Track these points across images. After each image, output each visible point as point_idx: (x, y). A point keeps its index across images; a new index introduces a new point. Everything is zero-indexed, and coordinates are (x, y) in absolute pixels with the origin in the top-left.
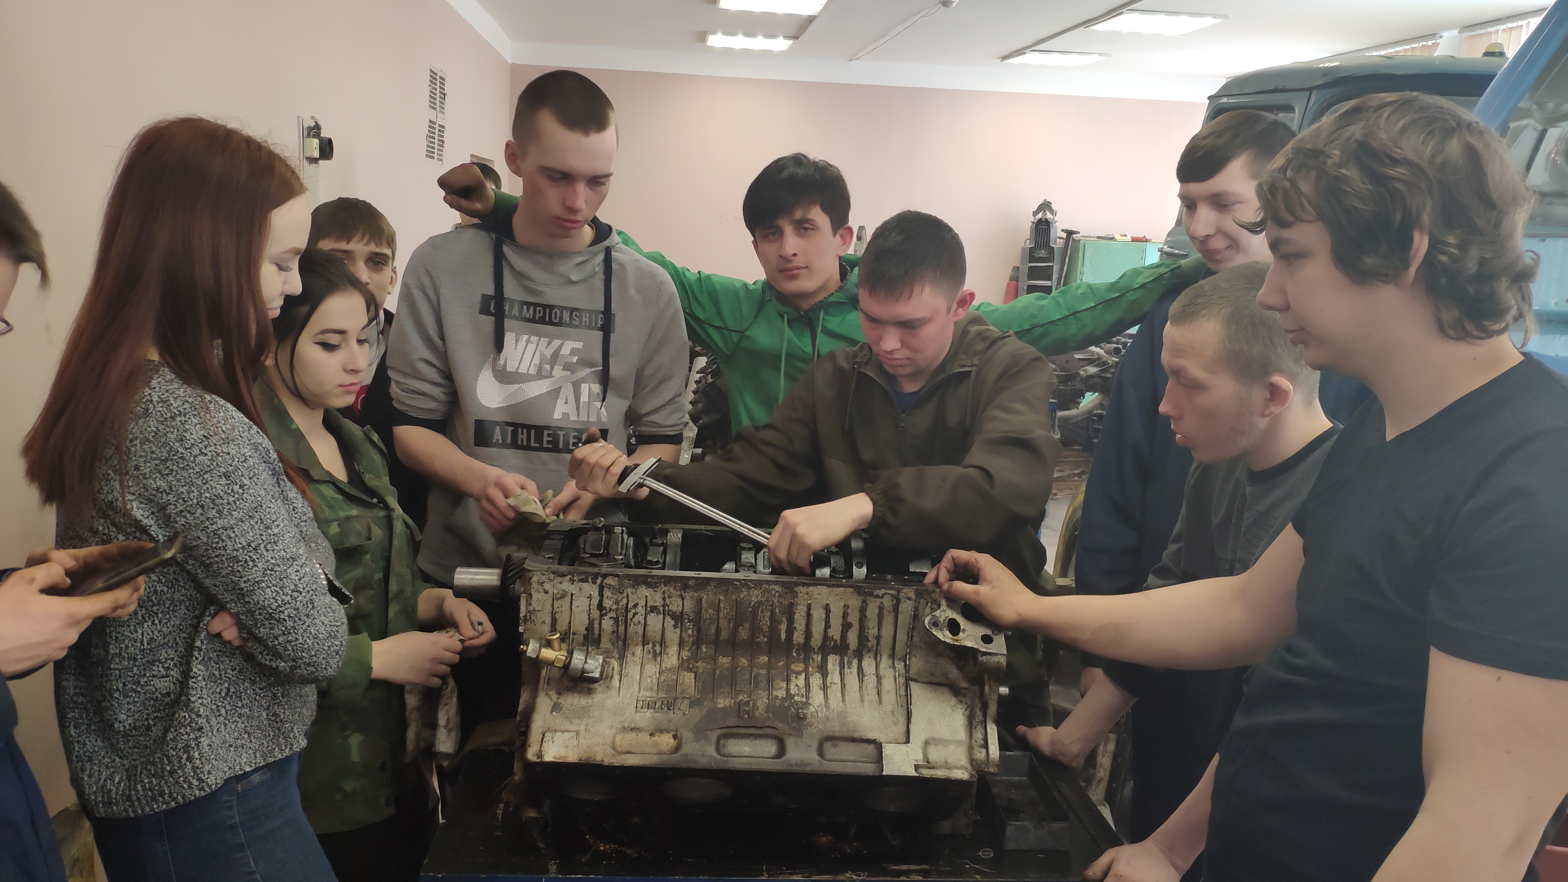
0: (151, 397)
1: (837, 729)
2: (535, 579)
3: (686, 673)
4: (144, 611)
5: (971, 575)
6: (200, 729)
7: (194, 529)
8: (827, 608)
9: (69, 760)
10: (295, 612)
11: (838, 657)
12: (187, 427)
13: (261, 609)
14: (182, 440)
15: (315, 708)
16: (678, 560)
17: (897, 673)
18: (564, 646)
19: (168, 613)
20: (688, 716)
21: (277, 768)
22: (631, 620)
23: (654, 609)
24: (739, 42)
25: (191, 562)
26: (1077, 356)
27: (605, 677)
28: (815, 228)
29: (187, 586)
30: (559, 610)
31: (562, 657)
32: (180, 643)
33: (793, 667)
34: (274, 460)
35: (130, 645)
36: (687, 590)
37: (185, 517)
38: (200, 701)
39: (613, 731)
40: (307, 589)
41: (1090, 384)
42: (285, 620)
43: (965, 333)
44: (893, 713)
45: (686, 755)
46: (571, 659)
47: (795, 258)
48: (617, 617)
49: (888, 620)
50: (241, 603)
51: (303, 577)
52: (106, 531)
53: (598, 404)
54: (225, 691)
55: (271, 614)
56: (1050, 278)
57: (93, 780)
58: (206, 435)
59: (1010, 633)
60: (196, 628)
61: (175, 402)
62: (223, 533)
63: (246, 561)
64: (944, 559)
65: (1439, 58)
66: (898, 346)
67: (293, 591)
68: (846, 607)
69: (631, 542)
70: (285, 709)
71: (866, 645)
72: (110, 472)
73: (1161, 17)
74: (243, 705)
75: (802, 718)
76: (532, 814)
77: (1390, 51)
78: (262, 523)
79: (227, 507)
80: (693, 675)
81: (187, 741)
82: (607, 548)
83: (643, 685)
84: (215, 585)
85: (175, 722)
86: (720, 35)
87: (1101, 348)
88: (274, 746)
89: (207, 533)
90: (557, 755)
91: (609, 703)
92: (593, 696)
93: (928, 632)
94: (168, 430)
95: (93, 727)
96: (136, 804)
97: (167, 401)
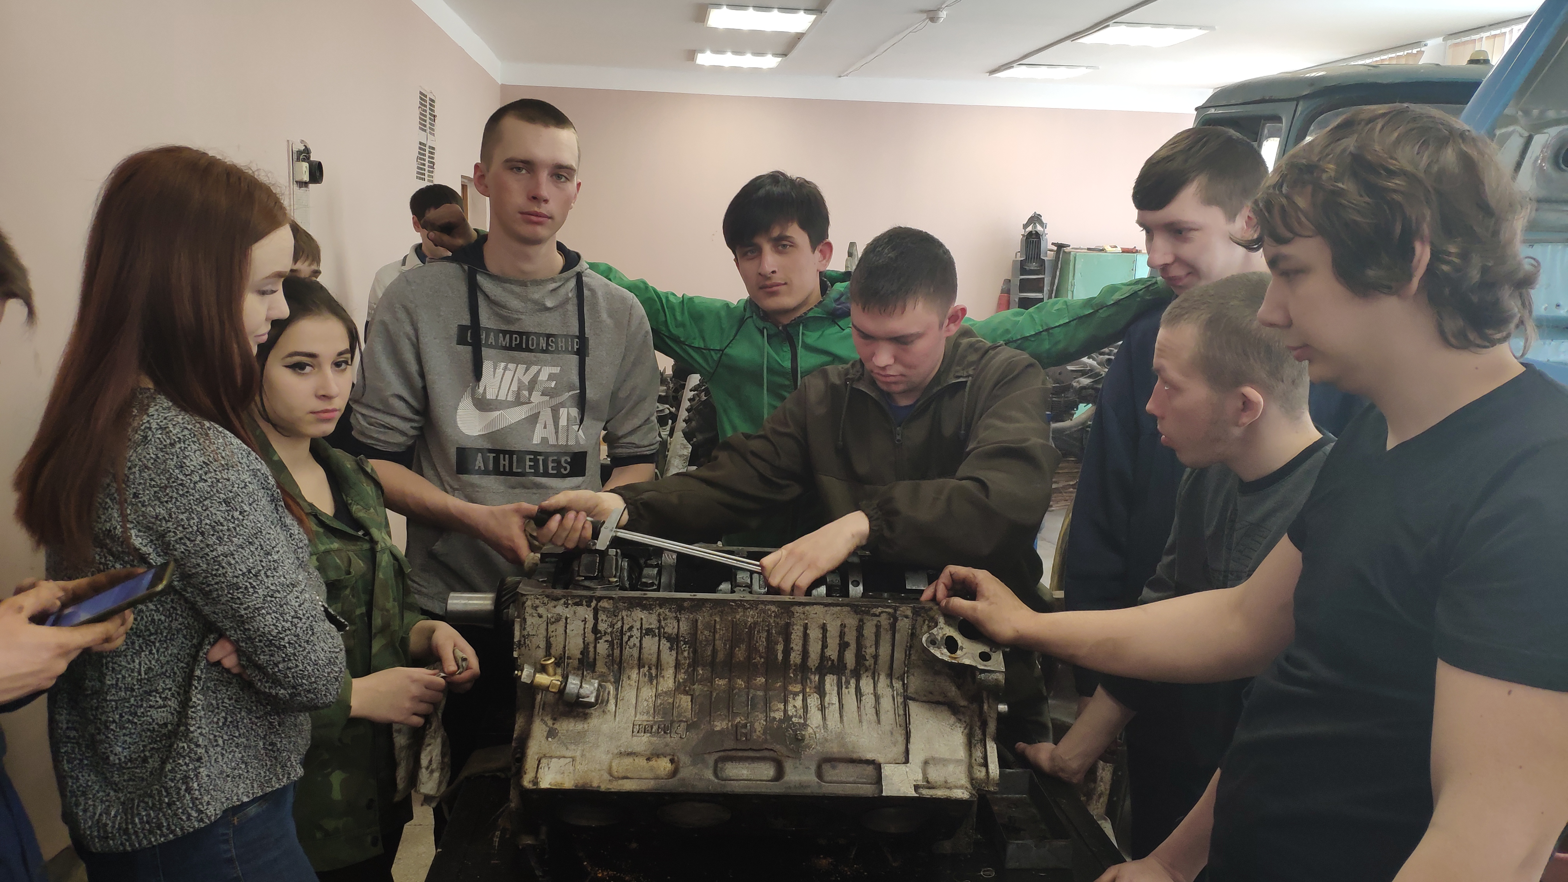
0: (150, 424)
1: (835, 750)
2: (529, 603)
3: (682, 696)
4: (141, 641)
5: (969, 591)
6: (199, 759)
7: (193, 556)
8: (824, 628)
9: (63, 795)
10: (295, 639)
11: (835, 677)
12: (187, 453)
13: (261, 636)
14: (182, 467)
15: (309, 737)
16: (673, 581)
17: (895, 692)
18: (559, 671)
19: (165, 641)
20: (685, 740)
21: (271, 799)
22: (627, 643)
23: (649, 632)
24: (728, 60)
25: (189, 590)
26: (1070, 368)
27: (601, 701)
28: (793, 245)
29: (185, 615)
30: (553, 634)
31: (556, 682)
32: (178, 672)
33: (790, 688)
34: (273, 486)
35: (127, 676)
36: (683, 612)
37: (185, 544)
38: (199, 731)
39: (610, 756)
40: (307, 615)
41: (1083, 396)
42: (285, 646)
43: (956, 345)
44: (892, 733)
45: (684, 780)
46: (566, 684)
47: (774, 275)
48: (613, 640)
49: (886, 637)
50: (241, 630)
51: (303, 604)
52: (103, 560)
53: (576, 427)
54: (222, 720)
55: (271, 641)
56: (1041, 290)
57: (88, 814)
58: (206, 461)
59: (1008, 650)
60: (195, 658)
61: (175, 429)
62: (223, 559)
63: (246, 588)
64: (942, 575)
65: (1422, 67)
66: (891, 361)
67: (293, 617)
68: (843, 626)
69: (625, 564)
70: (281, 738)
71: (864, 664)
72: (108, 500)
73: (1148, 29)
74: (240, 735)
75: (800, 740)
76: (528, 841)
77: (1375, 59)
78: (262, 549)
79: (227, 534)
80: (689, 698)
81: (186, 771)
82: (601, 570)
83: (639, 709)
84: (214, 613)
85: (173, 753)
86: (708, 53)
87: (1094, 359)
88: (271, 776)
89: (207, 560)
90: (553, 782)
91: (605, 728)
92: (589, 721)
93: (925, 650)
94: (167, 456)
95: (86, 762)
96: (133, 837)
97: (166, 428)
